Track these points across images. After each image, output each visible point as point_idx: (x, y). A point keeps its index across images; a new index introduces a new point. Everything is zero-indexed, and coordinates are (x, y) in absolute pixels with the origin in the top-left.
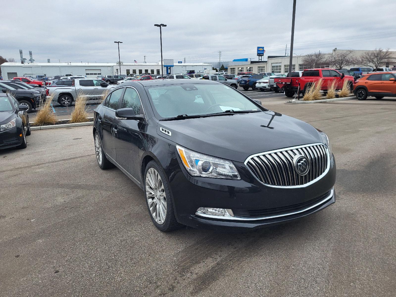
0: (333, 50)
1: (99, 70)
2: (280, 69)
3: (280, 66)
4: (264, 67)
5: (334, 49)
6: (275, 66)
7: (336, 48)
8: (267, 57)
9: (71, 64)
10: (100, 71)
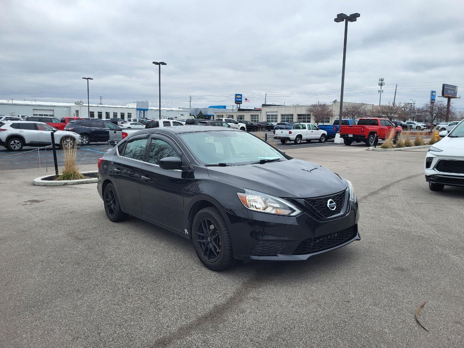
0: (333, 102)
1: (51, 111)
2: (276, 118)
3: (277, 115)
4: (258, 115)
5: (334, 100)
6: (270, 115)
7: (336, 100)
8: (261, 105)
9: (12, 102)
10: (53, 111)
